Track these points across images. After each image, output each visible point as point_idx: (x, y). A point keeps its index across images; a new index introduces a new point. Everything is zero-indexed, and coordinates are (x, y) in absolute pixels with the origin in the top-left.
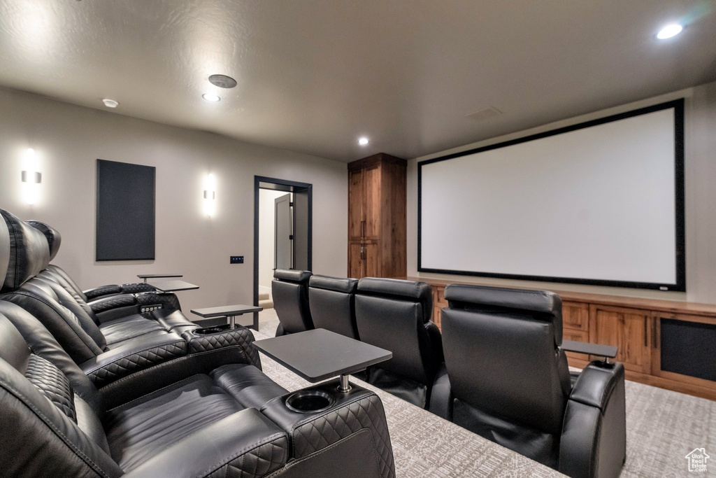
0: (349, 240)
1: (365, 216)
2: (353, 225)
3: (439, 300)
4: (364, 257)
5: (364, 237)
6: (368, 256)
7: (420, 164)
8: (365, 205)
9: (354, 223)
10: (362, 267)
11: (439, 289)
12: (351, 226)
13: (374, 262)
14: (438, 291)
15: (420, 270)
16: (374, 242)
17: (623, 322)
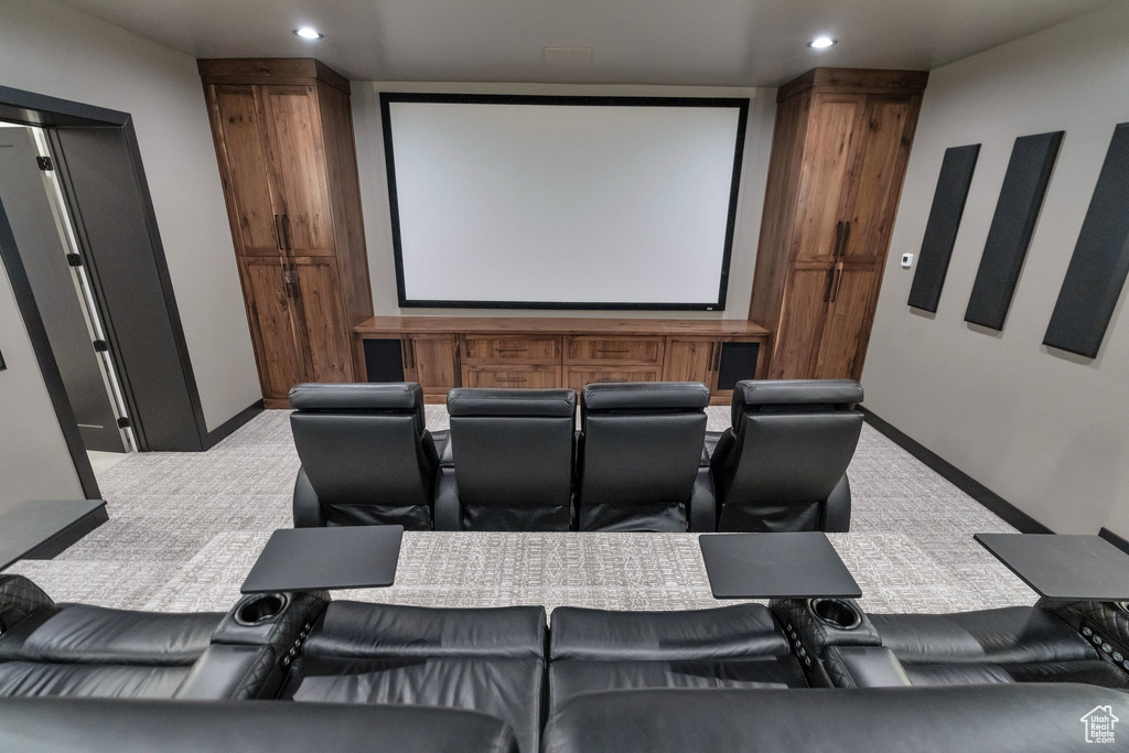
0: (238, 255)
1: (283, 204)
2: (246, 221)
3: (468, 354)
4: (294, 291)
5: (288, 249)
6: (305, 290)
7: (386, 99)
8: (278, 178)
9: (250, 217)
10: (291, 309)
11: (467, 337)
12: (239, 223)
13: (326, 301)
14: (467, 341)
15: (404, 303)
16: (318, 263)
17: (694, 350)
